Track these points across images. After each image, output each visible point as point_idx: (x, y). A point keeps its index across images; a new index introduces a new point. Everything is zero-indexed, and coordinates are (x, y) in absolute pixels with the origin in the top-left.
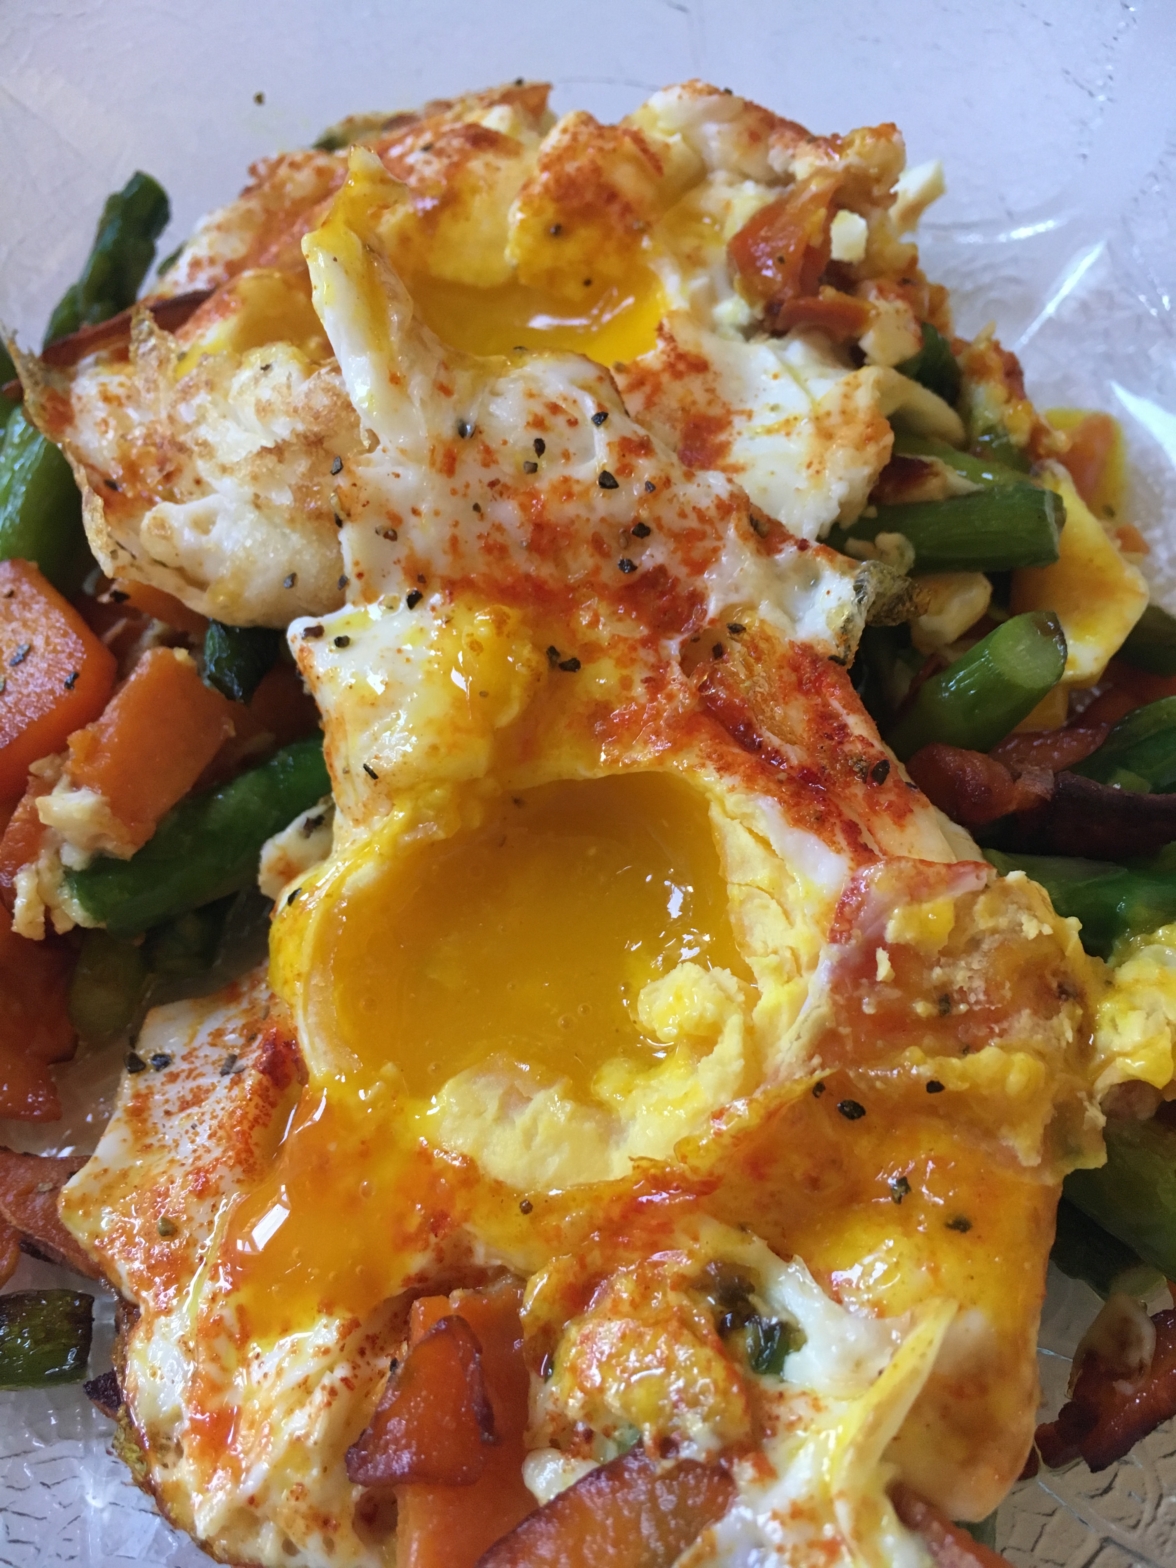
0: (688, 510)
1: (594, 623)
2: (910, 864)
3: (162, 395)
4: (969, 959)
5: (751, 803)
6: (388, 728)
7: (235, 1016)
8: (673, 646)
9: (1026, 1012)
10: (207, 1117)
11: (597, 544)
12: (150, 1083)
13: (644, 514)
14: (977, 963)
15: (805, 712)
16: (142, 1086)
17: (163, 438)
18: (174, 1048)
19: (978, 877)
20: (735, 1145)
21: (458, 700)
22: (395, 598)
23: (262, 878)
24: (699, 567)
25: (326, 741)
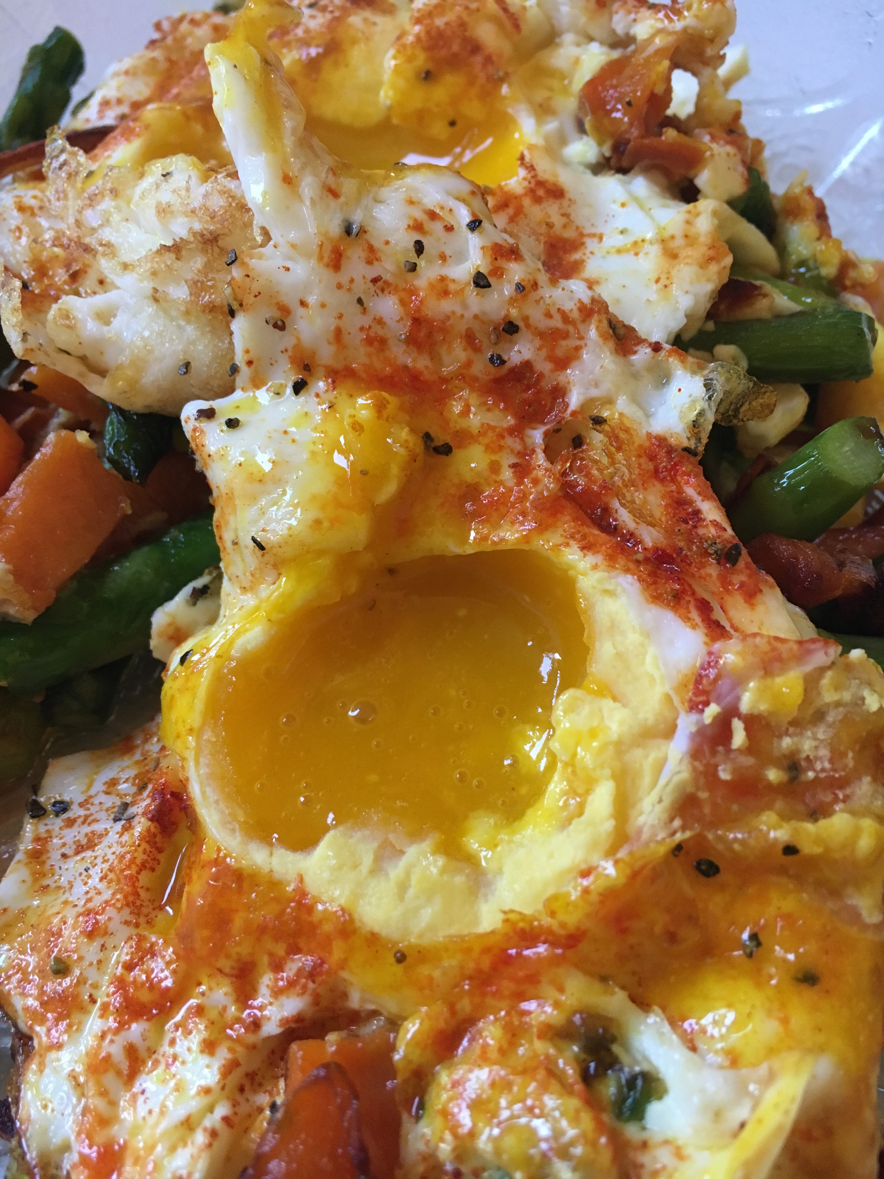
0: (553, 311)
1: (465, 412)
2: (765, 640)
3: (70, 203)
4: (815, 729)
5: (613, 580)
6: (275, 503)
7: (128, 767)
8: (537, 435)
9: (867, 780)
10: (99, 861)
11: (470, 338)
12: (49, 827)
13: (514, 312)
14: (822, 733)
15: (663, 498)
16: (42, 829)
17: (70, 240)
18: (72, 796)
19: (826, 653)
20: (602, 902)
21: (340, 478)
22: (281, 385)
23: (153, 643)
24: (562, 364)
25: (216, 515)
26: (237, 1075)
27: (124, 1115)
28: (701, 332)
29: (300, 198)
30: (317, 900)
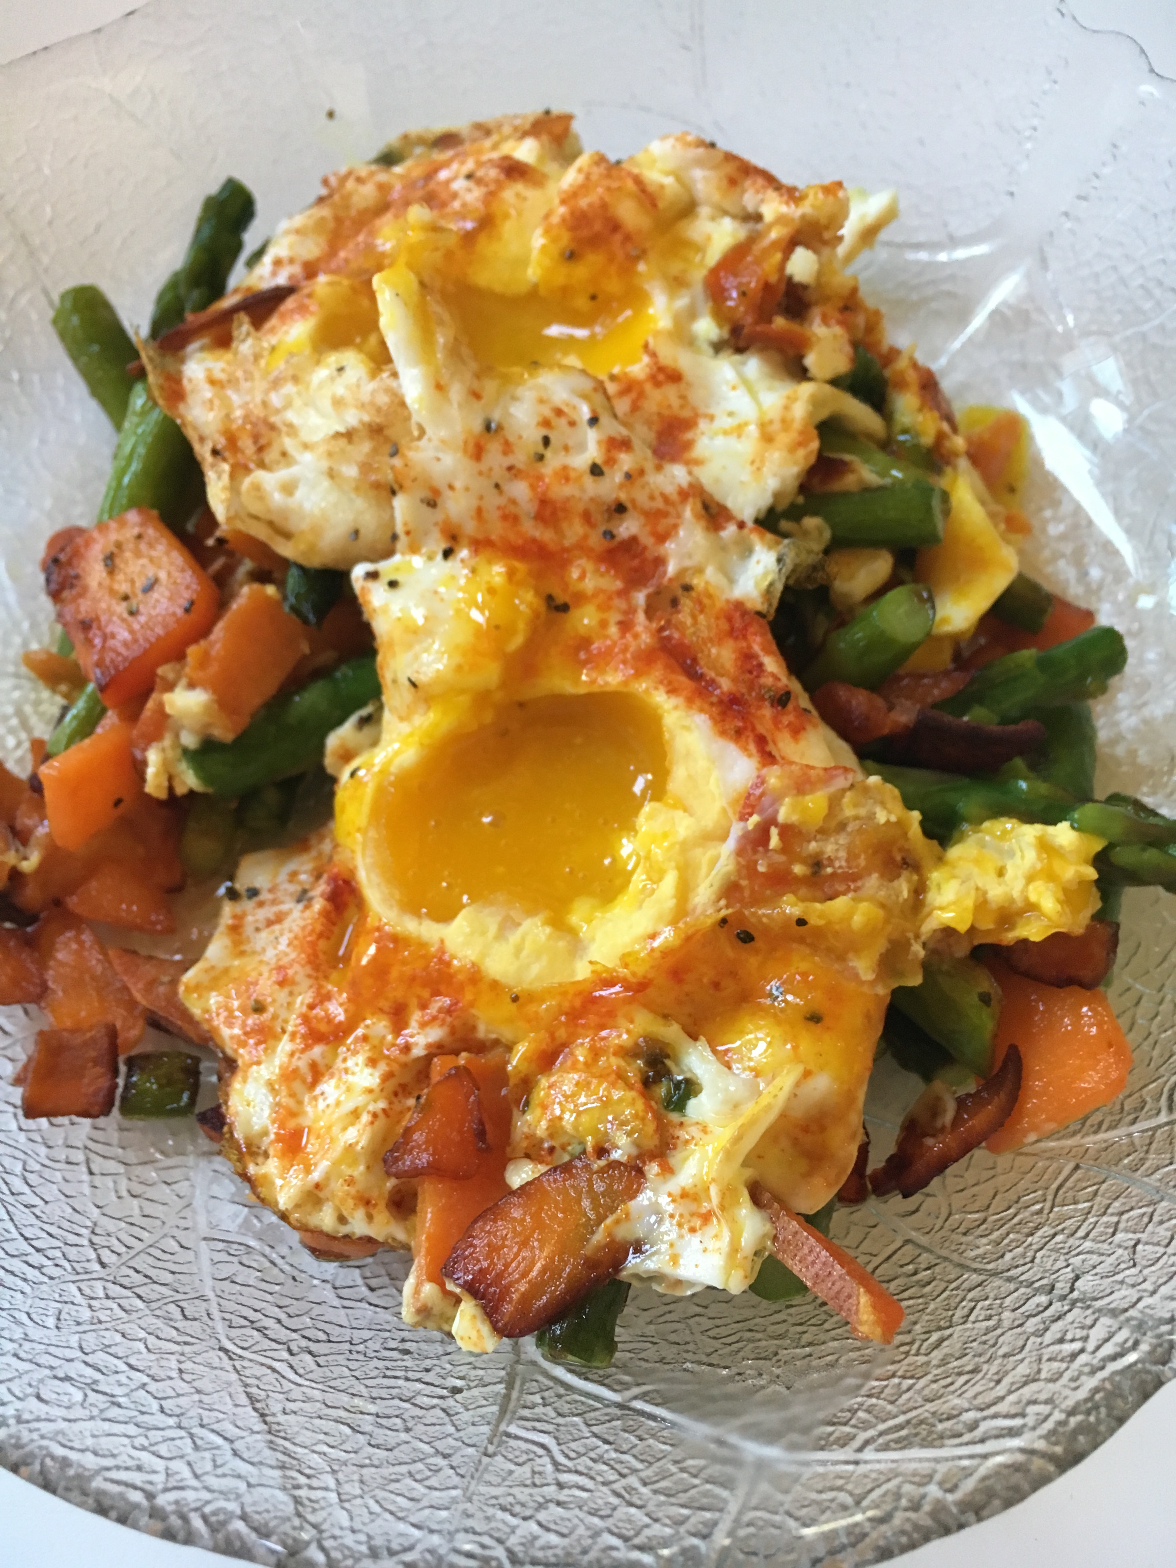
0: (657, 494)
1: (582, 577)
2: (799, 767)
3: (257, 384)
4: (837, 837)
5: (690, 718)
6: (427, 650)
7: (307, 862)
8: (640, 598)
9: (875, 876)
10: (286, 931)
11: (587, 517)
12: (244, 908)
13: (623, 496)
14: (843, 839)
15: (733, 653)
16: (238, 910)
17: (258, 418)
18: (262, 884)
19: (847, 778)
21: (478, 631)
22: (433, 551)
23: (327, 762)
24: (662, 538)
26: (392, 1084)
27: (309, 1109)
28: (793, 506)
29: (448, 400)
30: (454, 957)
